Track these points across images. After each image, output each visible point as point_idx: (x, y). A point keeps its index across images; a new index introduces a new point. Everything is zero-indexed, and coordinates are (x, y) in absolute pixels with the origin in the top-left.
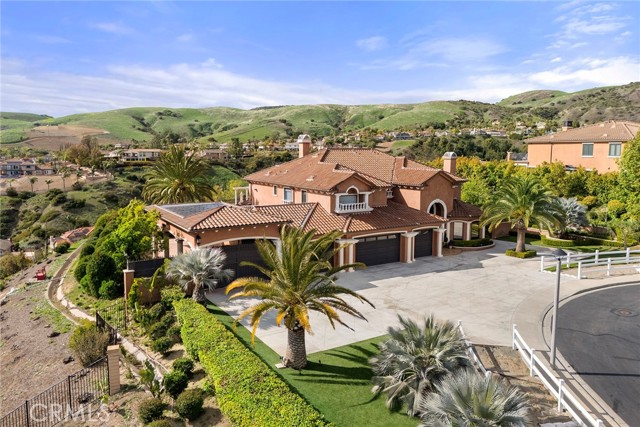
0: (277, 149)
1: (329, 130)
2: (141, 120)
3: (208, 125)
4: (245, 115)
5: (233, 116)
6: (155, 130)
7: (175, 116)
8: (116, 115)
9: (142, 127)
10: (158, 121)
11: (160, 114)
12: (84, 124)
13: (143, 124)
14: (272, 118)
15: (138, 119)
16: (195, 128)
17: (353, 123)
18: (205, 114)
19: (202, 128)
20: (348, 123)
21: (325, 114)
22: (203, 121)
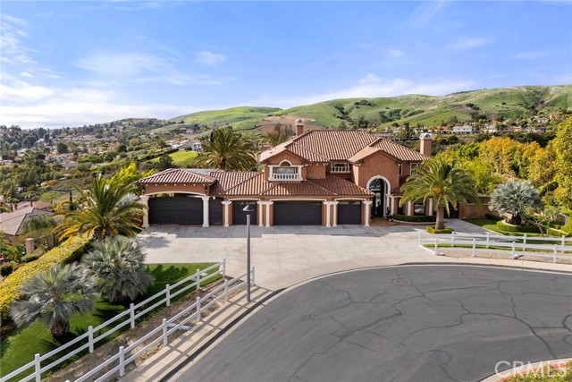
0: (445, 133)
1: (521, 112)
2: (341, 110)
3: (398, 111)
4: (433, 101)
5: (421, 103)
6: (352, 118)
7: (369, 105)
8: (323, 106)
9: (341, 115)
10: (355, 109)
11: (357, 103)
12: (299, 115)
13: (343, 113)
14: (459, 103)
15: (338, 108)
16: (385, 115)
17: (554, 105)
18: (396, 102)
19: (391, 114)
20: (548, 105)
21: (520, 96)
22: (393, 108)
